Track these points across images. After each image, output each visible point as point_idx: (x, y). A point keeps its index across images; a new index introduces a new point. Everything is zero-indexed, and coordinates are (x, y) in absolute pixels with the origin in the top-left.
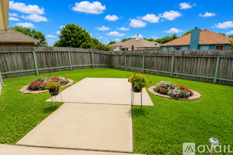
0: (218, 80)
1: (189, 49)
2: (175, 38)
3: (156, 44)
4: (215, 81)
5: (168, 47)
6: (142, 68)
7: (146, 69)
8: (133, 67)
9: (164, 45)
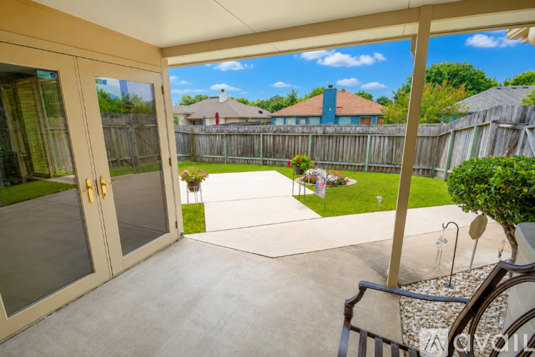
0: (370, 167)
1: (321, 122)
2: (293, 101)
3: (261, 112)
4: (366, 169)
5: (285, 117)
6: (259, 157)
7: (266, 157)
8: (242, 156)
9: (276, 114)
